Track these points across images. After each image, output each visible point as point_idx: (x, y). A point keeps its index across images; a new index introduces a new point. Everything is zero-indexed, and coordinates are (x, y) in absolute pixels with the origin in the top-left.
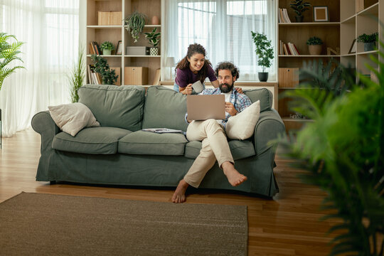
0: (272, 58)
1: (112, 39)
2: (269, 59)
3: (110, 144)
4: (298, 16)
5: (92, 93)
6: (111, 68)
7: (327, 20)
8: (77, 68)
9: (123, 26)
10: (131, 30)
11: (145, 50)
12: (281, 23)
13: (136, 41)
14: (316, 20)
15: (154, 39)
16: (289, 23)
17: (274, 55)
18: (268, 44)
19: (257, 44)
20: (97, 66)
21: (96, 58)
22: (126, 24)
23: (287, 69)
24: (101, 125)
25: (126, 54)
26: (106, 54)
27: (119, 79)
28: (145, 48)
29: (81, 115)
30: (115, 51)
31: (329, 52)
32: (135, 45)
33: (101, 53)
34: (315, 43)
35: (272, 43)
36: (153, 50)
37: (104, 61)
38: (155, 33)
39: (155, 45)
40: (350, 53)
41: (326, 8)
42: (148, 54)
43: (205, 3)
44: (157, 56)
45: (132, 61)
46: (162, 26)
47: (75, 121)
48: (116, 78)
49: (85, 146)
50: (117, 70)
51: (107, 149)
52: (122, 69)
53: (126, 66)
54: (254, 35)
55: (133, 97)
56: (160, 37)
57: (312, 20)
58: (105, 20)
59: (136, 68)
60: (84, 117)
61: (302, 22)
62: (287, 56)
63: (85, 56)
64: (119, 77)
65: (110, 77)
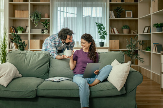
0: (106, 35)
1: (23, 25)
2: (105, 36)
3: (32, 91)
4: (118, 15)
5: (16, 56)
6: (22, 40)
7: (132, 17)
8: (3, 40)
9: (29, 18)
10: (34, 20)
11: (41, 31)
12: (110, 18)
13: (36, 26)
14: (127, 17)
15: (46, 25)
16: (114, 18)
17: (107, 34)
18: (104, 28)
19: (99, 28)
20: (15, 39)
21: (15, 35)
22: (31, 17)
23: (114, 41)
24: (23, 76)
25: (31, 33)
26: (20, 33)
27: (27, 46)
28: (41, 29)
29: (10, 71)
30: (24, 31)
31: (132, 32)
32: (36, 28)
33: (17, 32)
34: (126, 28)
35: (106, 28)
36: (45, 31)
37: (19, 37)
38: (46, 22)
39: (46, 28)
40: (143, 33)
41: (131, 11)
42: (43, 33)
43: (72, 8)
44: (47, 34)
45: (34, 37)
46: (51, 18)
47: (6, 76)
48: (25, 46)
49: (14, 93)
50: (26, 41)
51: (30, 95)
52: (29, 41)
53: (31, 39)
54: (97, 24)
55: (43, 58)
56: (49, 24)
57: (125, 17)
58: (19, 15)
59: (37, 40)
60: (12, 73)
61: (120, 18)
62: (113, 34)
63: (8, 34)
64: (27, 45)
65: (22, 45)
